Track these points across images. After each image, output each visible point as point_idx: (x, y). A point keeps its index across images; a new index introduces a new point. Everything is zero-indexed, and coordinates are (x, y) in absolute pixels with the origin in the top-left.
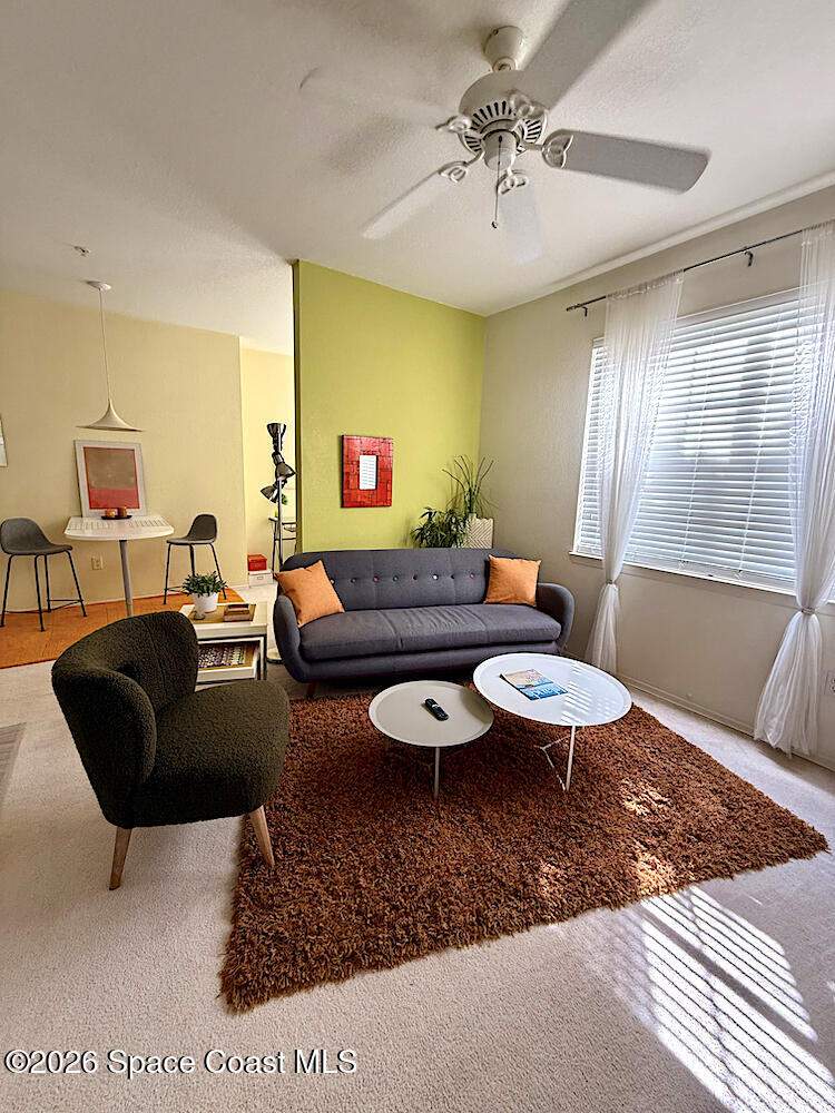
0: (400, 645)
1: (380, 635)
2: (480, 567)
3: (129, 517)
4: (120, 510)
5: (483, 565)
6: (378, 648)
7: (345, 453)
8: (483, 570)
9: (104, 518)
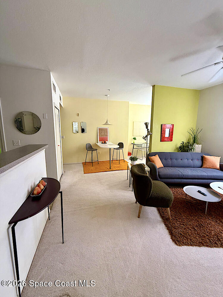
0: (183, 176)
1: (177, 174)
2: (200, 158)
3: (106, 143)
4: (105, 142)
5: (201, 157)
6: (177, 177)
7: (162, 128)
8: (201, 159)
9: (102, 143)
